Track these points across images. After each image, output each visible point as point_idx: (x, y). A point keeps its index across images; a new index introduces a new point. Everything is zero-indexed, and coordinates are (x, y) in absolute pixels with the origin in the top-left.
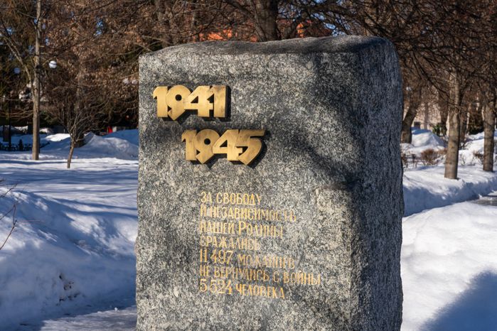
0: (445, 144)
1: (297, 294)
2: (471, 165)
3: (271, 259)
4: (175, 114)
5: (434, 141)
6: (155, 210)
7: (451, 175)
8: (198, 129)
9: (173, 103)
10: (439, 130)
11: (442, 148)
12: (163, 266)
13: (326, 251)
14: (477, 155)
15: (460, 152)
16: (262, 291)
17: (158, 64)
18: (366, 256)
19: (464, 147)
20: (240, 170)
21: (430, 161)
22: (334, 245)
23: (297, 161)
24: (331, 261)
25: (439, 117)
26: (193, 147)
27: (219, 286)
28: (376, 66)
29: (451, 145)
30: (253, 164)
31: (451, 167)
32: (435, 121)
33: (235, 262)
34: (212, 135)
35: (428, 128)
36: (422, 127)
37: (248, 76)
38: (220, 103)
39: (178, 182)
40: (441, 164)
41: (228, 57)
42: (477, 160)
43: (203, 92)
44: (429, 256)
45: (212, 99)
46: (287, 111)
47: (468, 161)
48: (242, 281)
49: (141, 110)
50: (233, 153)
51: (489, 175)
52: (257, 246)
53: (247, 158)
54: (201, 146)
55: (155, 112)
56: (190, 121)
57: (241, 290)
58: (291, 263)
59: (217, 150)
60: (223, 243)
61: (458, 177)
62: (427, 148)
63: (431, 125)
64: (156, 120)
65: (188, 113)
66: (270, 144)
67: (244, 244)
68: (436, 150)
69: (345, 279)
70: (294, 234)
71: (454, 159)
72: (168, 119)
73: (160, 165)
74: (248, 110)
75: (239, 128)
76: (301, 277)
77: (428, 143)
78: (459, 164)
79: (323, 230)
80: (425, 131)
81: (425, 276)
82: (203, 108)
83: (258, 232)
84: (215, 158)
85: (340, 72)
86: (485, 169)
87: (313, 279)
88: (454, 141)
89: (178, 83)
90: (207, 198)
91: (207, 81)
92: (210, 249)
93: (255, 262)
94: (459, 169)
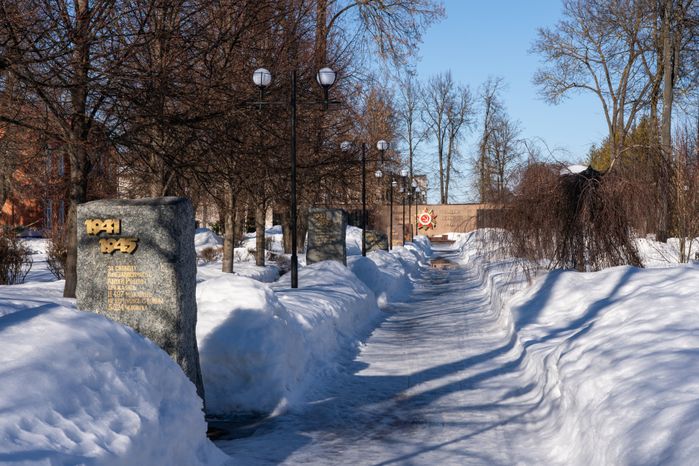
0: (222, 242)
1: (153, 308)
2: (246, 260)
3: (141, 294)
4: (95, 232)
5: (213, 240)
6: (86, 275)
7: (228, 270)
8: (107, 238)
9: (95, 227)
10: (218, 229)
11: (220, 246)
12: (90, 300)
13: (166, 288)
14: (251, 252)
15: (235, 250)
16: (137, 308)
17: (86, 210)
18: (182, 290)
19: (241, 245)
20: (126, 256)
21: (210, 259)
22: (168, 286)
23: (152, 251)
24: (168, 293)
25: (218, 215)
26: (104, 246)
27: (117, 307)
28: (184, 210)
29: (227, 243)
30: (132, 253)
31: (228, 262)
32: (214, 219)
33: (125, 296)
34: (113, 241)
35: (207, 227)
36: (201, 226)
37: (128, 215)
38: (117, 227)
39: (97, 262)
40: (220, 261)
41: (119, 207)
42: (251, 257)
43: (109, 223)
44: (208, 303)
45: (113, 225)
46: (147, 230)
47: (243, 258)
48: (128, 304)
49: (79, 230)
50: (123, 248)
51: (261, 269)
52: (135, 288)
53: (130, 250)
54: (108, 246)
55: (85, 231)
56: (103, 235)
57: (128, 308)
58: (151, 295)
59: (116, 247)
60: (119, 288)
61: (234, 270)
62: (206, 246)
63: (210, 224)
64: (85, 235)
65: (101, 231)
66: (140, 244)
67: (129, 288)
68: (215, 248)
69: (174, 300)
70: (151, 283)
71: (230, 255)
72: (92, 234)
73: (88, 255)
74: (129, 230)
75: (126, 238)
76: (155, 301)
77: (207, 242)
78: (235, 260)
79: (164, 280)
80: (205, 230)
81: (207, 313)
82: (109, 229)
83: (136, 282)
84: (115, 251)
85: (168, 214)
86: (257, 264)
87: (158, 301)
88: (229, 240)
89: (96, 218)
90: (111, 268)
91: (110, 217)
92: (113, 291)
93: (134, 295)
94: (235, 265)
